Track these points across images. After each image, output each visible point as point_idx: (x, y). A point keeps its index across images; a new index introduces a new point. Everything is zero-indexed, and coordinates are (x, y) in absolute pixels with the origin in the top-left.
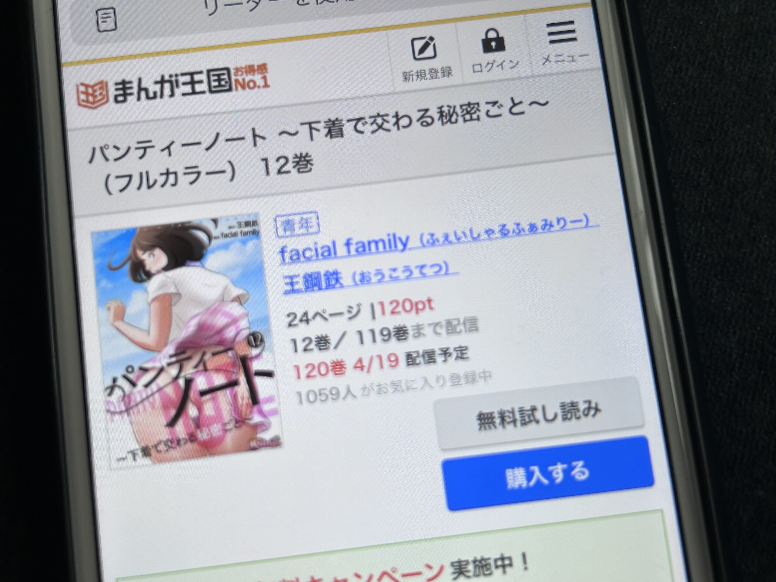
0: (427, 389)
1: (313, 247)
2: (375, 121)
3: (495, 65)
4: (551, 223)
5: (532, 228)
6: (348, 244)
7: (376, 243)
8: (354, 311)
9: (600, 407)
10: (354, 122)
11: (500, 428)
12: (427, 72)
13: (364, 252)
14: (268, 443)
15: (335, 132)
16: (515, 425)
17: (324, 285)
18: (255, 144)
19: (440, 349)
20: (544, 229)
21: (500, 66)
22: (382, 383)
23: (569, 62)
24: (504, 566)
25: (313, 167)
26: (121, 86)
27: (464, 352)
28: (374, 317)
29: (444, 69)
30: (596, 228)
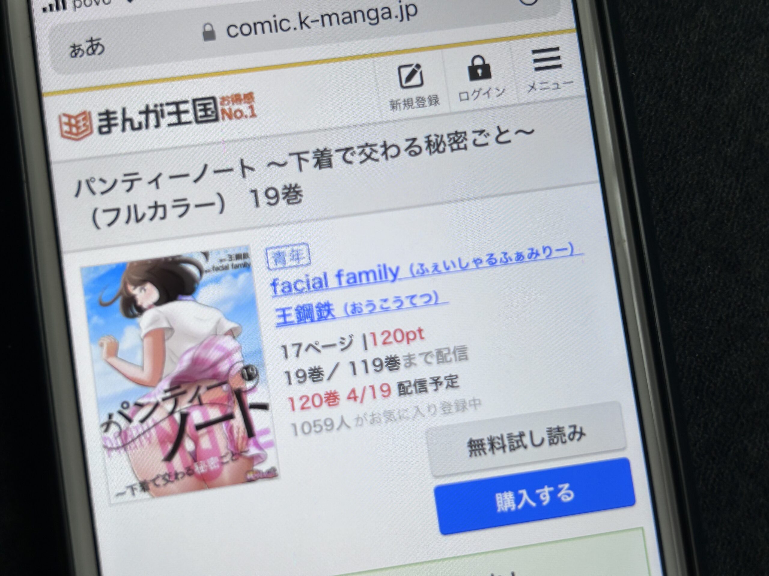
0: (419, 417)
1: (304, 279)
2: (363, 150)
3: (482, 92)
4: (537, 251)
5: (519, 257)
6: (339, 275)
7: (367, 273)
8: (347, 343)
9: (584, 431)
10: (342, 153)
11: (490, 454)
12: (415, 100)
13: (355, 284)
14: (265, 475)
15: (323, 163)
16: (504, 451)
17: (316, 317)
18: (244, 176)
19: (431, 378)
20: (530, 258)
21: (486, 95)
22: (374, 413)
23: (554, 89)
25: (303, 199)
26: (104, 117)
27: (454, 380)
28: (366, 349)
29: (431, 97)
30: (580, 257)
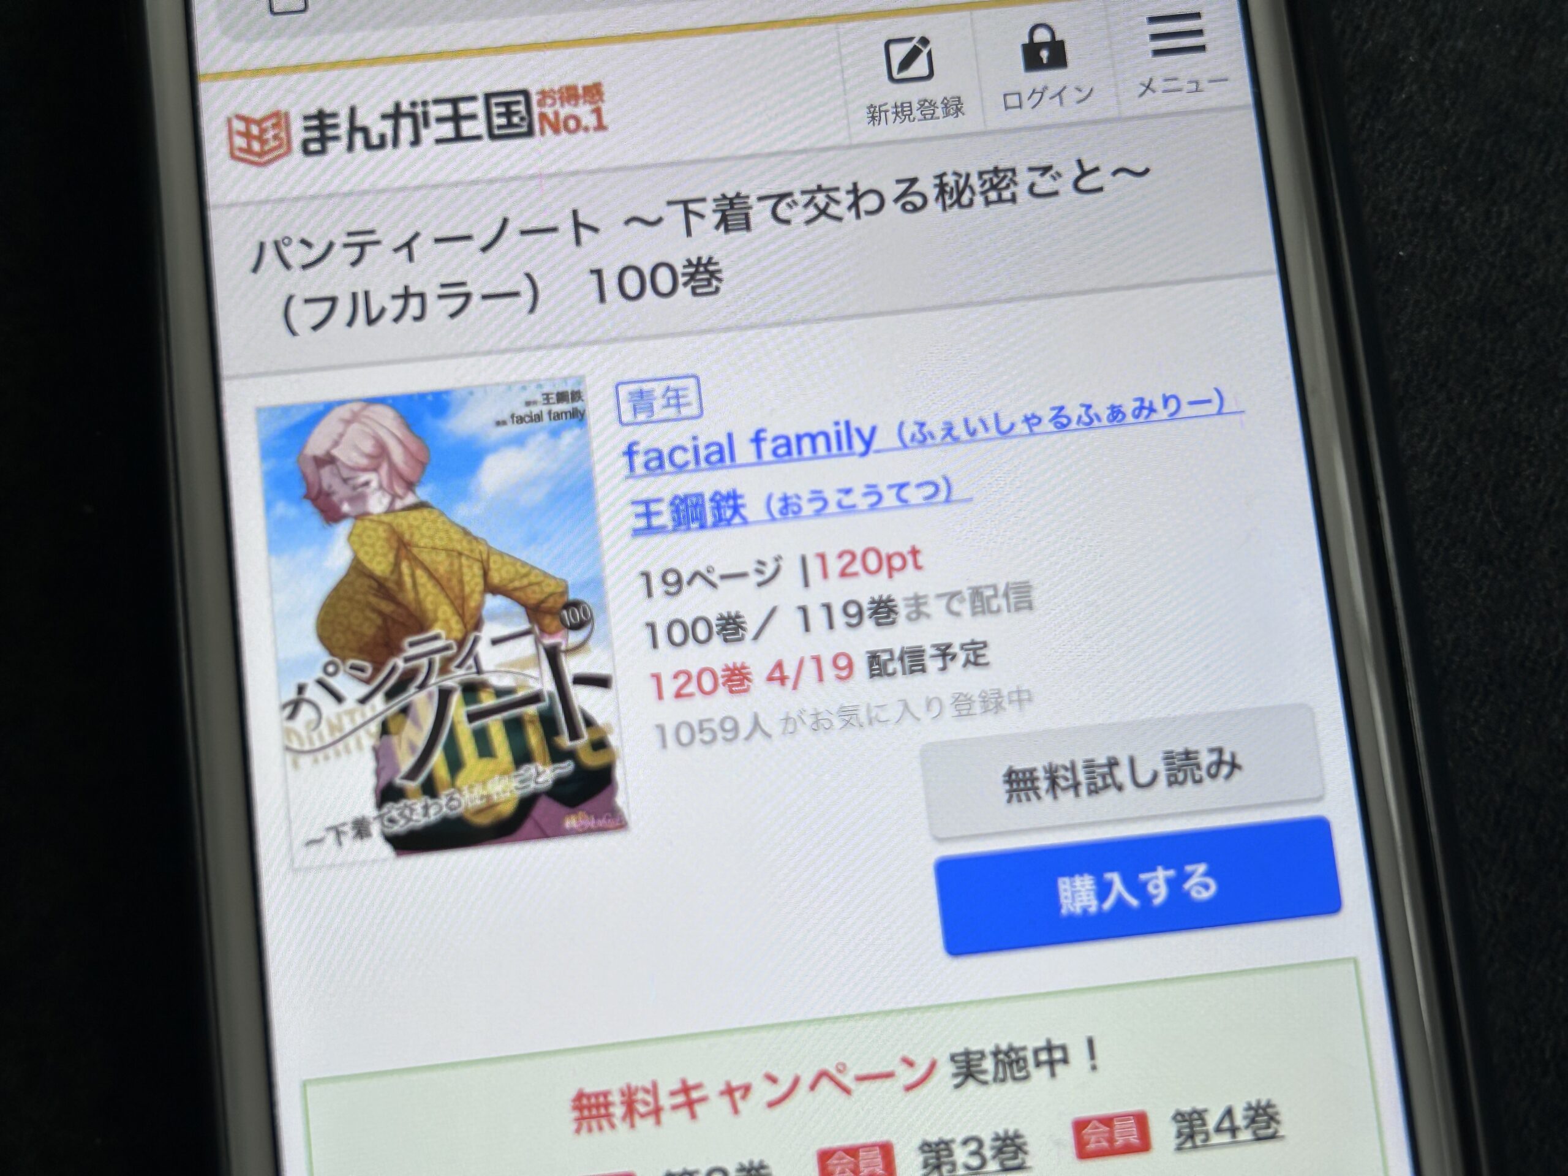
0: (908, 721)
1: (689, 445)
3: (1047, 94)
4: (1151, 403)
5: (1115, 415)
6: (757, 440)
7: (813, 438)
8: (769, 571)
9: (1239, 761)
10: (772, 202)
11: (1048, 798)
12: (915, 106)
13: (787, 458)
15: (733, 220)
16: (1077, 795)
17: (710, 519)
18: (578, 241)
19: (933, 646)
20: (1137, 417)
21: (1057, 99)
22: (821, 710)
23: (1189, 92)
24: (1051, 1063)
26: (315, 123)
27: (980, 652)
28: (806, 584)
29: (948, 101)
30: (1237, 417)
